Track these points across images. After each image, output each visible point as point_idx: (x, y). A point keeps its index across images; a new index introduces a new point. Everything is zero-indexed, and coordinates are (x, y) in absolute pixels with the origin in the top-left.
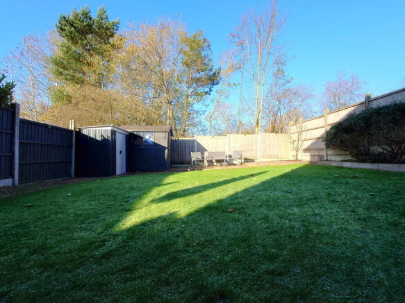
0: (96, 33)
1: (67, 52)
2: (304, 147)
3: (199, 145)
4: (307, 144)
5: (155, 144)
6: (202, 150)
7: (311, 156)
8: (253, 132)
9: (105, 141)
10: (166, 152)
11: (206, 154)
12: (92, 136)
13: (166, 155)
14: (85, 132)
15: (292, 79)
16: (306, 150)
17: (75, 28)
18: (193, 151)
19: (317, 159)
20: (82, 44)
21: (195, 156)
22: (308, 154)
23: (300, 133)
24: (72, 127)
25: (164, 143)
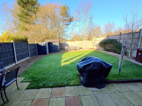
0: (30, 3)
1: (23, 12)
2: (95, 45)
3: (67, 44)
4: (96, 44)
5: (56, 45)
6: (68, 45)
7: (97, 48)
8: (82, 40)
9: (44, 46)
10: (59, 47)
11: (69, 47)
12: (41, 45)
13: (59, 48)
14: (39, 44)
15: (94, 23)
16: (96, 46)
17: (23, 2)
18: (65, 46)
19: (98, 49)
20: (27, 9)
21: (66, 48)
22: (96, 47)
23: (95, 41)
24: (36, 43)
25: (58, 45)
